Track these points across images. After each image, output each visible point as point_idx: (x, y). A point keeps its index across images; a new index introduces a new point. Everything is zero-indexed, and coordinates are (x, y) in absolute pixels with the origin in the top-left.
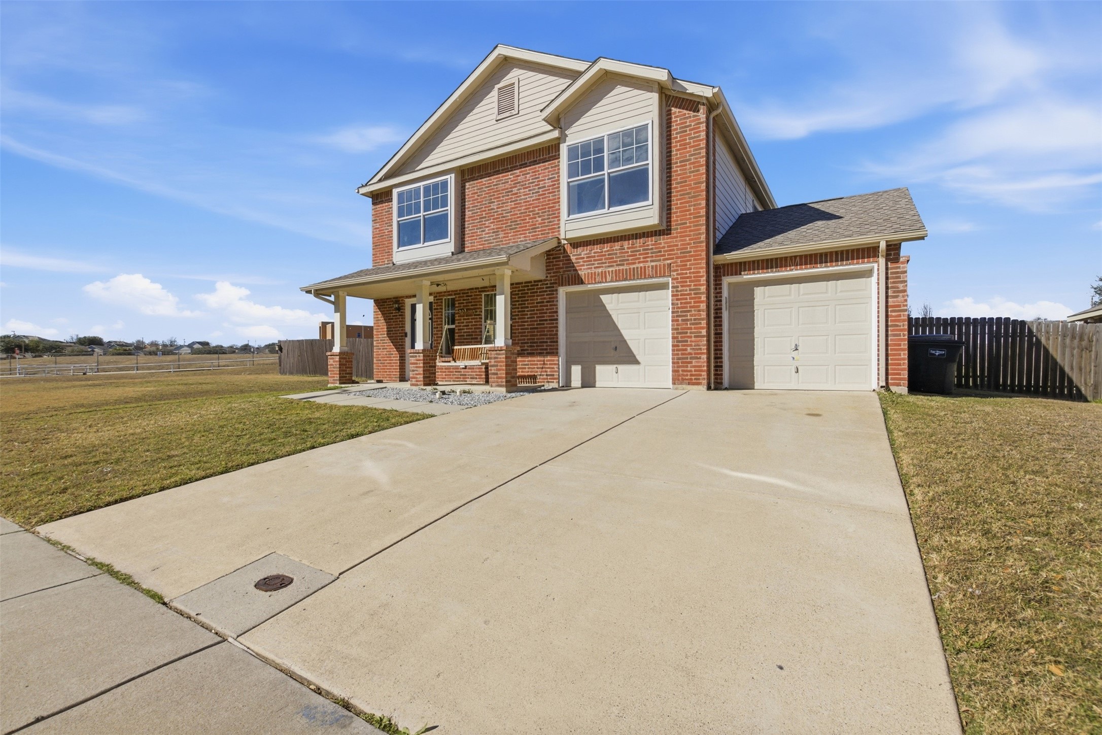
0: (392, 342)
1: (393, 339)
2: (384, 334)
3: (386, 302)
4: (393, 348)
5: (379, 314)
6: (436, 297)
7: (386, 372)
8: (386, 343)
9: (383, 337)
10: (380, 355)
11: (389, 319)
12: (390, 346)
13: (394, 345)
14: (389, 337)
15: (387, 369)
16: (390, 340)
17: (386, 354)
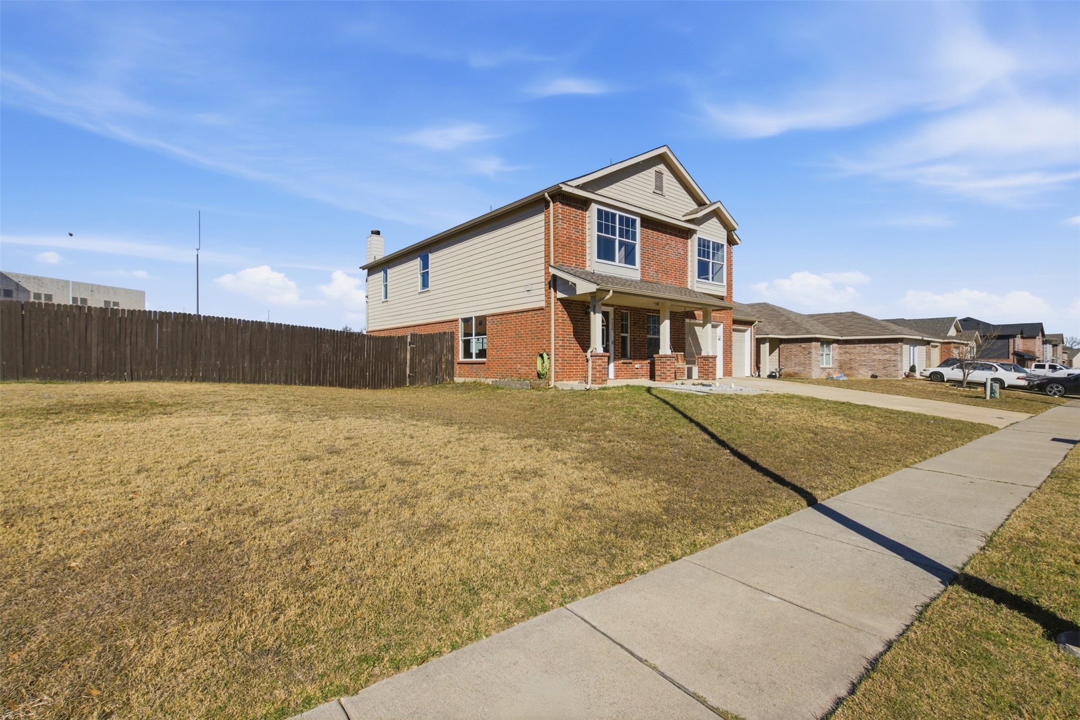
0: (579, 344)
1: (580, 341)
2: (571, 335)
3: (573, 304)
4: (579, 349)
5: (565, 315)
6: (617, 309)
7: (573, 372)
8: (573, 344)
9: (569, 338)
10: (566, 355)
11: (576, 321)
12: (577, 346)
13: (580, 346)
14: (575, 338)
15: (574, 369)
16: (577, 341)
17: (573, 355)
